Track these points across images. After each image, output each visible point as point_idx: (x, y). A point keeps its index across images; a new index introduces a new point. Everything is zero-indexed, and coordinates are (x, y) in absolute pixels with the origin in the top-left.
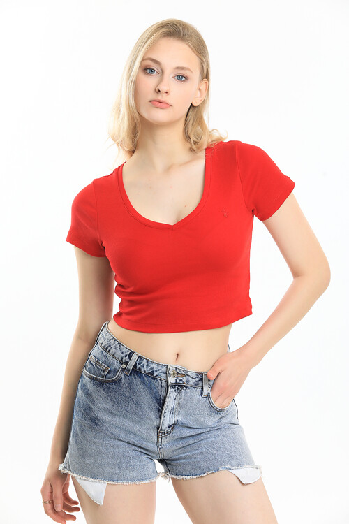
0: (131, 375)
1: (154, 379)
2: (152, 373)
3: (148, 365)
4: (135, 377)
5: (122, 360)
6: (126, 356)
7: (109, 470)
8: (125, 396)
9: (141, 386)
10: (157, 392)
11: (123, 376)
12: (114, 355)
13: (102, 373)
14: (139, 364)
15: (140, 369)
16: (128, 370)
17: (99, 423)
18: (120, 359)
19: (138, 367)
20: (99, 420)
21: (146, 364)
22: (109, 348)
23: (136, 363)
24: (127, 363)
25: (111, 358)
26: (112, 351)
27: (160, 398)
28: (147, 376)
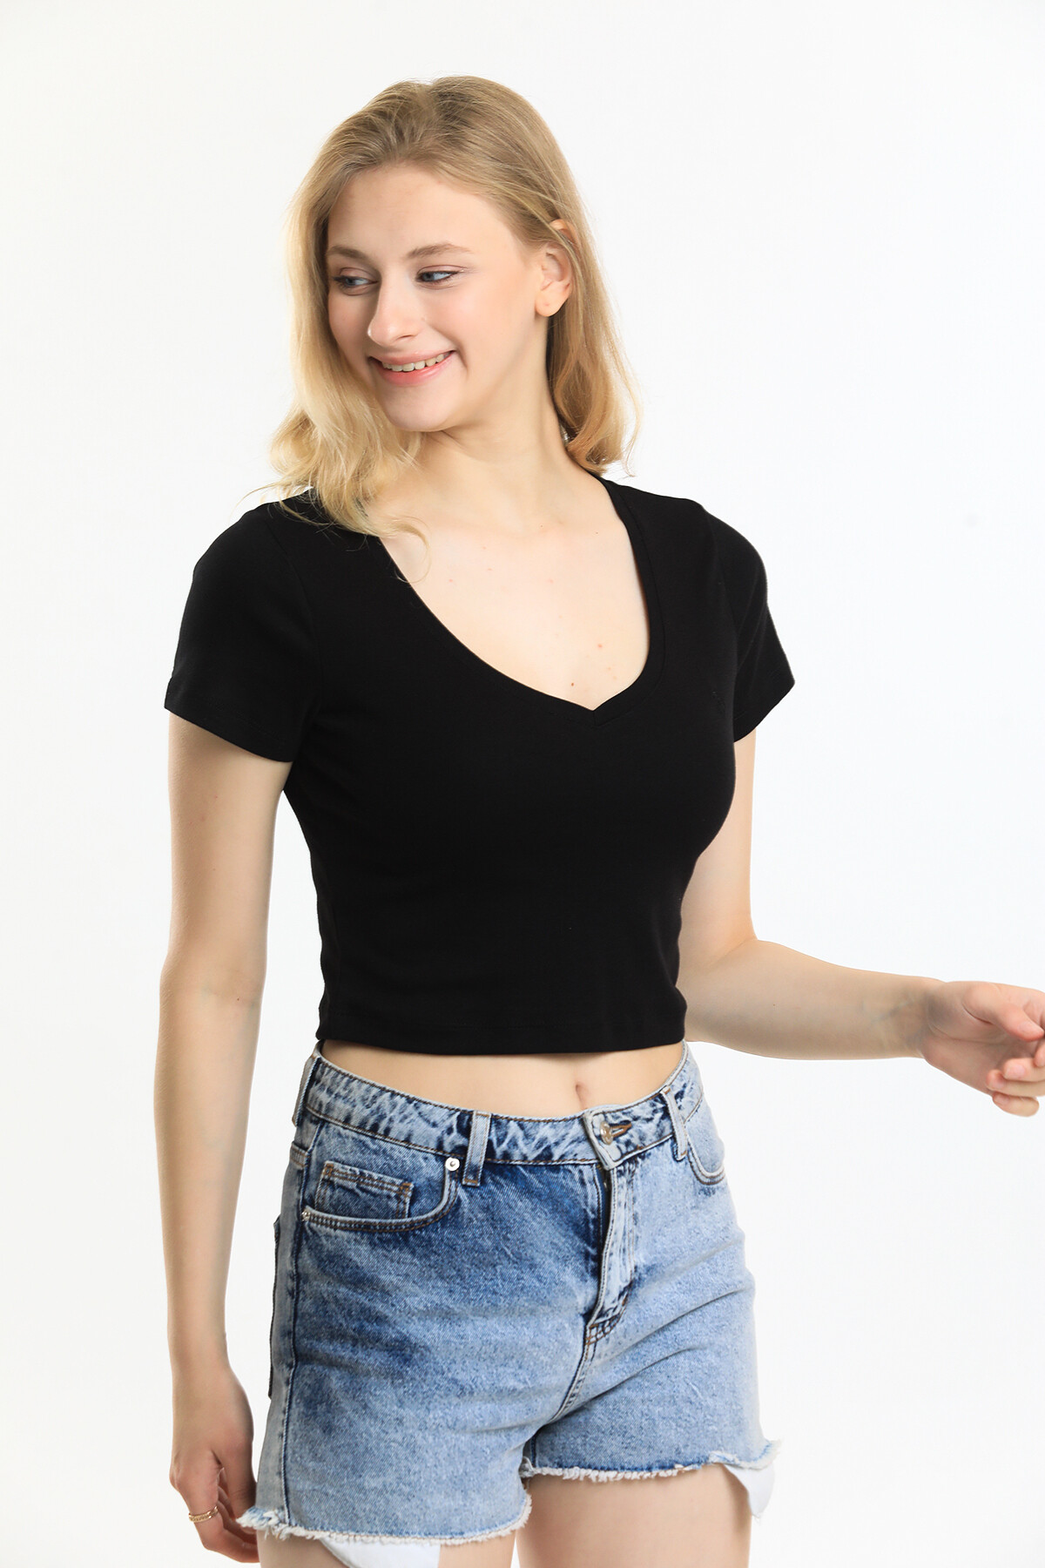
0: (483, 1182)
1: (556, 1169)
2: (547, 1155)
3: (527, 1136)
4: (496, 1183)
5: (440, 1146)
6: (450, 1130)
7: (439, 1502)
8: (482, 1250)
9: (523, 1205)
10: (575, 1203)
11: (462, 1194)
12: (407, 1140)
13: (393, 1205)
14: (500, 1142)
15: (506, 1155)
16: (474, 1171)
17: (416, 1356)
18: (433, 1145)
19: (499, 1151)
20: (415, 1348)
21: (520, 1134)
22: (383, 1124)
23: (490, 1142)
24: (461, 1152)
25: (400, 1152)
26: (399, 1129)
27: (586, 1220)
28: (532, 1168)
